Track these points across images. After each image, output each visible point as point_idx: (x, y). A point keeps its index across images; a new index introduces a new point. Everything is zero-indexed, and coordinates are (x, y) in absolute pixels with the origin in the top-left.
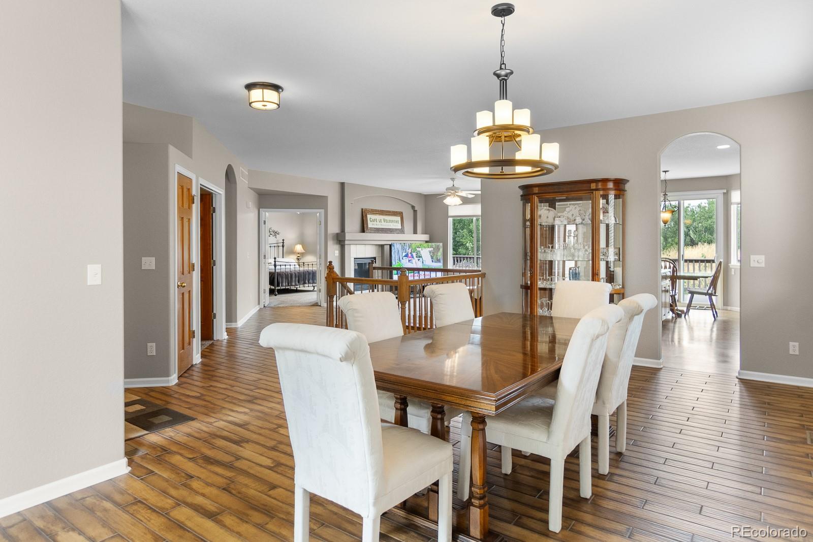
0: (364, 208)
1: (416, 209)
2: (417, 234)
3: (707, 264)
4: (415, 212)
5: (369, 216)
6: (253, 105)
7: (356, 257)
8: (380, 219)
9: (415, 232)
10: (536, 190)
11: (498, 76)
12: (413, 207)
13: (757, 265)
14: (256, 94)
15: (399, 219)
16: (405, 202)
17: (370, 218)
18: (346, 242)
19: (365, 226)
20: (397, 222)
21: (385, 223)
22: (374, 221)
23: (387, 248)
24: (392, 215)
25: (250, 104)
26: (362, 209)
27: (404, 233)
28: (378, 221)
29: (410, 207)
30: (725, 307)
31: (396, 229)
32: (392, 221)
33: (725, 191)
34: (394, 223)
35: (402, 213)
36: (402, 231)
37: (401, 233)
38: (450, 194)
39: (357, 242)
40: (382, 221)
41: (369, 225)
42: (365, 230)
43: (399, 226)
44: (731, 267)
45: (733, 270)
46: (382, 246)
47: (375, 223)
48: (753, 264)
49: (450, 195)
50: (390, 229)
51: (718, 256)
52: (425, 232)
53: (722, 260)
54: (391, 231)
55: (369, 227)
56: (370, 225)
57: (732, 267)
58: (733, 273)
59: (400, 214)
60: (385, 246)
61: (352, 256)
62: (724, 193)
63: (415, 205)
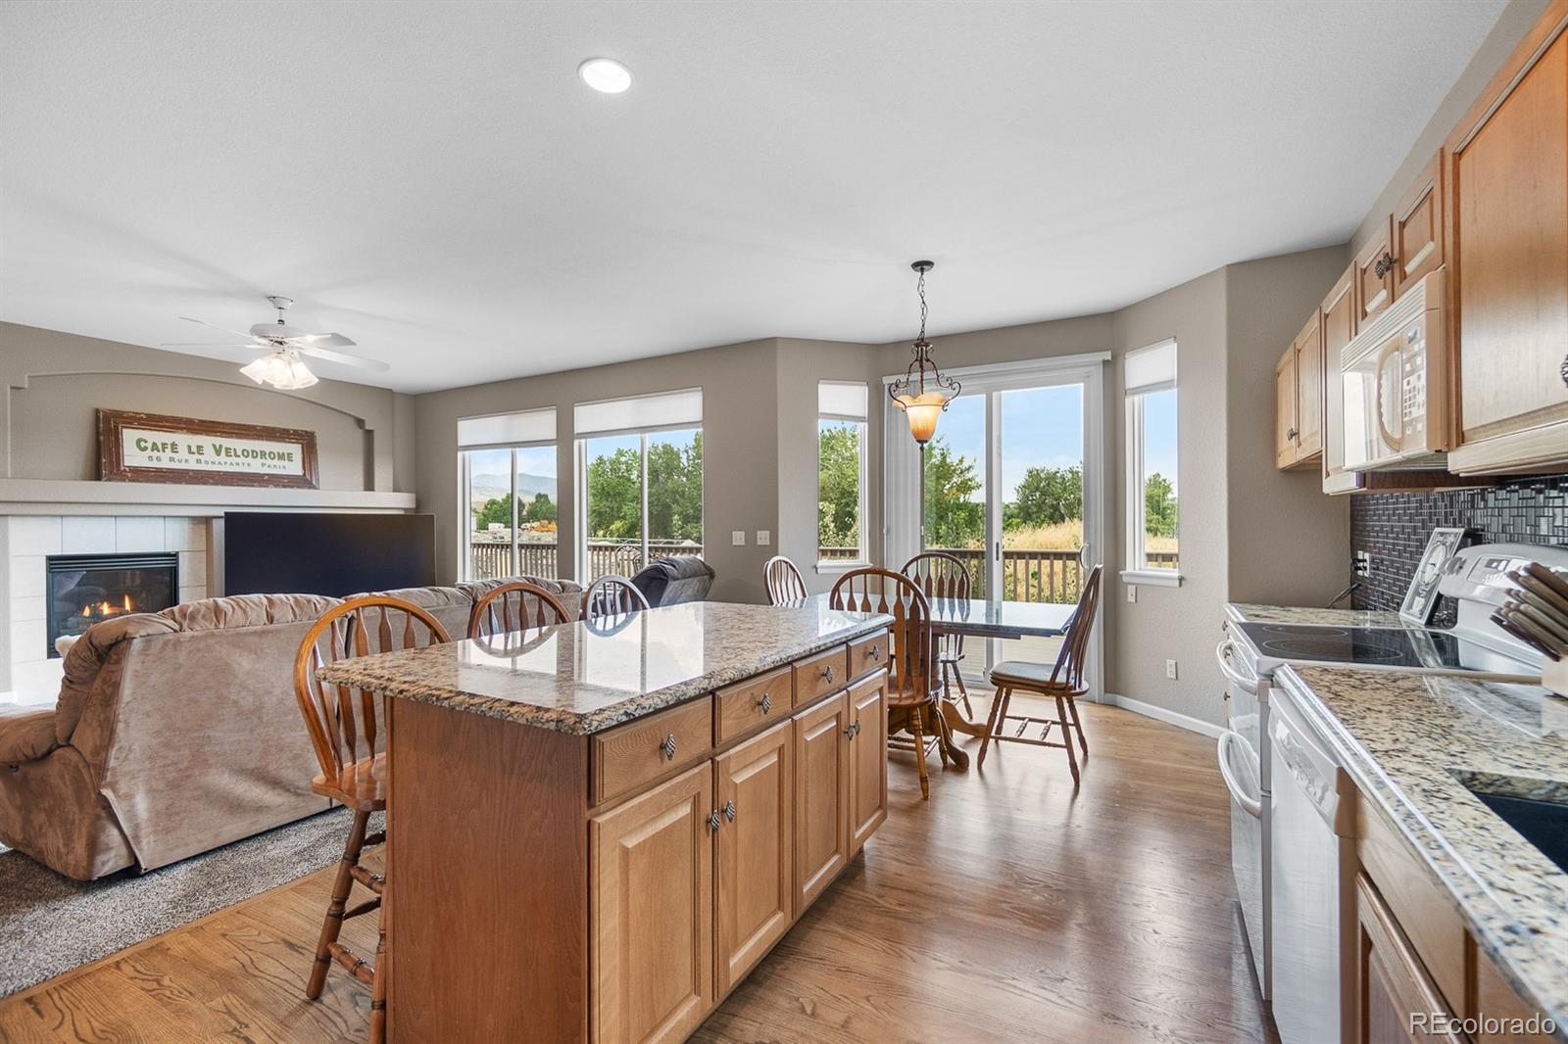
1: (370, 427)
2: (373, 490)
3: (1069, 563)
4: (367, 433)
5: (130, 434)
7: (51, 553)
8: (195, 444)
9: (366, 485)
12: (360, 423)
15: (296, 450)
16: (345, 414)
17: (140, 440)
19: (110, 460)
20: (285, 456)
21: (221, 459)
24: (259, 437)
26: (97, 411)
27: (314, 488)
28: (180, 450)
29: (351, 421)
30: (1109, 696)
31: (281, 477)
33: (1108, 356)
34: (270, 458)
35: (315, 435)
36: (305, 481)
37: (301, 488)
40: (209, 449)
41: (125, 458)
42: (104, 472)
43: (295, 468)
44: (1125, 579)
45: (1131, 590)
46: (207, 523)
47: (165, 455)
50: (252, 474)
51: (1090, 547)
52: (408, 487)
53: (1099, 566)
54: (255, 481)
55: (127, 463)
56: (133, 458)
57: (1132, 580)
58: (1131, 599)
60: (215, 522)
62: (1105, 362)
63: (363, 418)
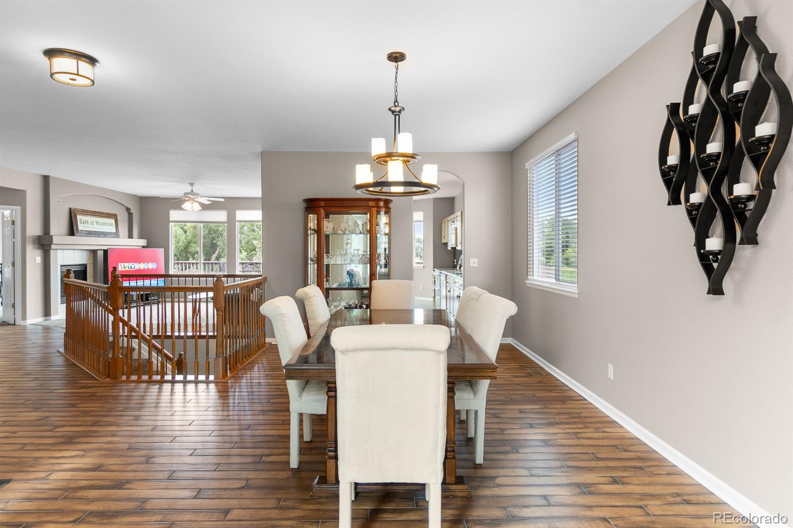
0: (72, 207)
1: (132, 212)
2: (132, 238)
4: (130, 215)
5: (79, 217)
6: (57, 76)
7: (62, 264)
8: (92, 221)
9: (130, 236)
10: (322, 204)
11: (393, 112)
12: (128, 209)
13: (474, 265)
14: (62, 64)
15: (113, 221)
16: (117, 202)
17: (81, 220)
18: (53, 247)
19: (75, 228)
20: (111, 225)
21: (98, 226)
22: (84, 223)
23: (100, 254)
24: (105, 217)
25: (52, 75)
26: (70, 209)
27: (119, 237)
28: (89, 223)
29: (125, 208)
31: (111, 233)
32: (104, 224)
34: (107, 225)
35: (116, 215)
36: (116, 235)
37: (116, 237)
38: (187, 199)
39: (64, 247)
40: (95, 223)
41: (79, 227)
42: (75, 232)
43: (113, 230)
46: (94, 252)
47: (86, 225)
48: (472, 265)
49: (189, 200)
50: (104, 232)
52: (141, 237)
54: (105, 235)
55: (79, 229)
56: (81, 227)
59: (114, 216)
60: (98, 251)
61: (59, 263)
63: (130, 208)
